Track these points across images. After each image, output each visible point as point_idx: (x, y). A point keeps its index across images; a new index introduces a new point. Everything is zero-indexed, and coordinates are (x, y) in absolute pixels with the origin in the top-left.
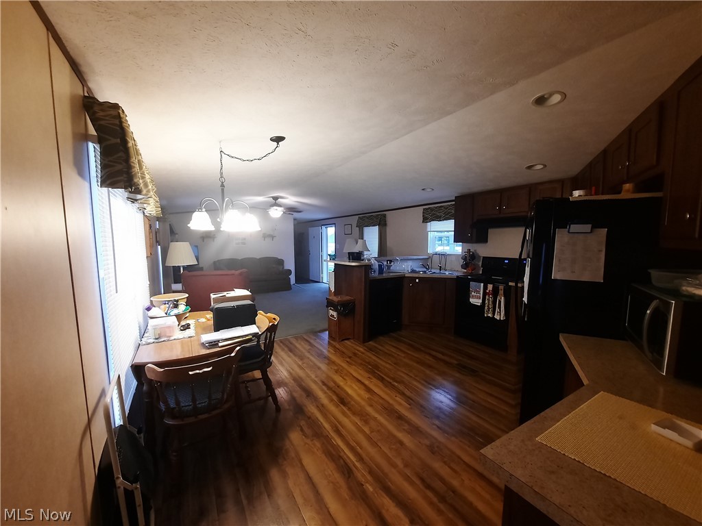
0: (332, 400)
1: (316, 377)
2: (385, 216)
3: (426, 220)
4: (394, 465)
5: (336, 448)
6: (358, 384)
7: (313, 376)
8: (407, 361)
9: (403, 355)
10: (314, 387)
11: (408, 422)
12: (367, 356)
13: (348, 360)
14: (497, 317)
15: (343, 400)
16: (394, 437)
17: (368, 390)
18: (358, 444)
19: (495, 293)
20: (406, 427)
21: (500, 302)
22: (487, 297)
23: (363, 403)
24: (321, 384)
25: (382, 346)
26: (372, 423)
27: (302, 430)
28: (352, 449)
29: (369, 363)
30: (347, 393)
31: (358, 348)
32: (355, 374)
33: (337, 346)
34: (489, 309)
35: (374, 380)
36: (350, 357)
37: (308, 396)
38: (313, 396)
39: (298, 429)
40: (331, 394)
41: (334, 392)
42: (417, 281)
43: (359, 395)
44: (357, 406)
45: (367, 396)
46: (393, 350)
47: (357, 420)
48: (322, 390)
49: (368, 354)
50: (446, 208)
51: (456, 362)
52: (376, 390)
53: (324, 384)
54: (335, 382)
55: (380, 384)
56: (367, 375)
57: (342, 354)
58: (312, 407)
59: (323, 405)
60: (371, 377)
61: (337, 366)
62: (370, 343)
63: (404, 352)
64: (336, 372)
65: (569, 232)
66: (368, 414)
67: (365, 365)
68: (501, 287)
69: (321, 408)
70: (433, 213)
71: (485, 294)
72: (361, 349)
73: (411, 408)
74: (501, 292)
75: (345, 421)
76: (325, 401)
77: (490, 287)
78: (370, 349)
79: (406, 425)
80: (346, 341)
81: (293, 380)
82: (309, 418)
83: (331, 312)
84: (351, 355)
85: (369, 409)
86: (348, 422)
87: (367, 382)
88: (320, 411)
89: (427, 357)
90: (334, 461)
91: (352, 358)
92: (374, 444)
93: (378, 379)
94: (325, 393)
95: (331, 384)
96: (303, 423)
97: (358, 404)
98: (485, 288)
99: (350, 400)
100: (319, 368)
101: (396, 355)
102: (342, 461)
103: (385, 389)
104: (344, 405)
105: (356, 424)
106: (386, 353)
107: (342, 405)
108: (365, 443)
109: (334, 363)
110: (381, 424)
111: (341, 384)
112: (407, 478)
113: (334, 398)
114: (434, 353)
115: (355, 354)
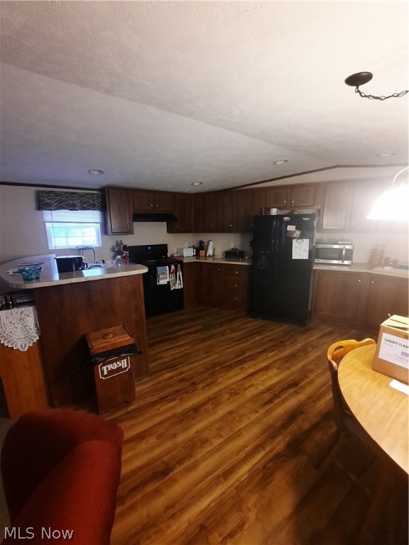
20: (209, 406)
26: (206, 435)
79: (206, 406)
90: (271, 475)
102: (270, 465)
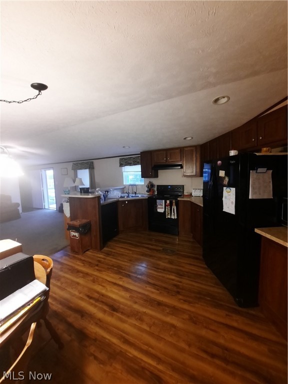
0: (105, 311)
1: (80, 293)
2: (92, 163)
3: (121, 165)
4: (182, 350)
5: (134, 360)
6: (115, 287)
7: (77, 293)
8: (135, 256)
9: (131, 253)
10: (84, 305)
11: (166, 305)
12: (109, 260)
13: (97, 268)
14: (173, 217)
15: (114, 308)
16: (167, 323)
17: (126, 289)
18: (148, 345)
19: (171, 205)
21: (174, 209)
22: (167, 207)
23: (129, 303)
24: (88, 299)
25: (114, 249)
27: (96, 358)
28: (147, 353)
29: (113, 266)
30: (112, 299)
31: (98, 255)
32: (109, 279)
33: (83, 258)
34: (168, 213)
35: (125, 279)
36: (97, 265)
37: (82, 316)
38: (87, 313)
39: (92, 358)
40: (100, 306)
41: (103, 302)
42: (127, 202)
43: (123, 297)
44: (126, 308)
45: (127, 295)
46: (122, 250)
47: (133, 321)
48: (92, 304)
49: (108, 258)
50: (134, 158)
51: (161, 249)
52: (131, 287)
53: (90, 298)
54: (98, 292)
55: (130, 281)
56: (117, 276)
57: (90, 265)
58: (92, 327)
59: (100, 320)
60: (121, 277)
61: (91, 276)
62: (105, 249)
63: (130, 250)
64: (94, 281)
65: (256, 172)
66: (138, 312)
67: (111, 268)
68: (174, 201)
69: (99, 323)
70: (127, 161)
71: (165, 206)
72: (101, 256)
73: (161, 293)
74: (174, 204)
75: (126, 327)
76: (100, 315)
77: (168, 202)
78: (108, 254)
80: (87, 252)
81: (60, 304)
82: (96, 340)
83: (73, 233)
84: (97, 263)
85: (136, 306)
86: (129, 327)
87: (121, 283)
88: (101, 327)
89: (145, 249)
91: (98, 265)
92: (159, 338)
93: (126, 277)
94: (96, 306)
95: (96, 295)
96: (92, 349)
97: (126, 305)
98: (166, 202)
99: (118, 304)
100: (78, 284)
101: (127, 254)
103: (136, 284)
104: (117, 312)
105: (135, 326)
106: (119, 254)
107: (115, 313)
108: (153, 341)
109: (87, 274)
110: (152, 317)
111: (104, 291)
112: (197, 357)
113: (105, 308)
114: (147, 246)
115: (99, 261)
